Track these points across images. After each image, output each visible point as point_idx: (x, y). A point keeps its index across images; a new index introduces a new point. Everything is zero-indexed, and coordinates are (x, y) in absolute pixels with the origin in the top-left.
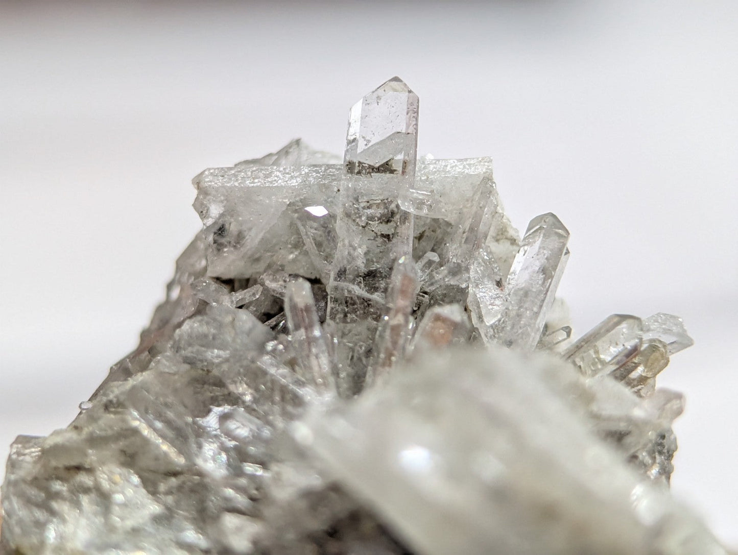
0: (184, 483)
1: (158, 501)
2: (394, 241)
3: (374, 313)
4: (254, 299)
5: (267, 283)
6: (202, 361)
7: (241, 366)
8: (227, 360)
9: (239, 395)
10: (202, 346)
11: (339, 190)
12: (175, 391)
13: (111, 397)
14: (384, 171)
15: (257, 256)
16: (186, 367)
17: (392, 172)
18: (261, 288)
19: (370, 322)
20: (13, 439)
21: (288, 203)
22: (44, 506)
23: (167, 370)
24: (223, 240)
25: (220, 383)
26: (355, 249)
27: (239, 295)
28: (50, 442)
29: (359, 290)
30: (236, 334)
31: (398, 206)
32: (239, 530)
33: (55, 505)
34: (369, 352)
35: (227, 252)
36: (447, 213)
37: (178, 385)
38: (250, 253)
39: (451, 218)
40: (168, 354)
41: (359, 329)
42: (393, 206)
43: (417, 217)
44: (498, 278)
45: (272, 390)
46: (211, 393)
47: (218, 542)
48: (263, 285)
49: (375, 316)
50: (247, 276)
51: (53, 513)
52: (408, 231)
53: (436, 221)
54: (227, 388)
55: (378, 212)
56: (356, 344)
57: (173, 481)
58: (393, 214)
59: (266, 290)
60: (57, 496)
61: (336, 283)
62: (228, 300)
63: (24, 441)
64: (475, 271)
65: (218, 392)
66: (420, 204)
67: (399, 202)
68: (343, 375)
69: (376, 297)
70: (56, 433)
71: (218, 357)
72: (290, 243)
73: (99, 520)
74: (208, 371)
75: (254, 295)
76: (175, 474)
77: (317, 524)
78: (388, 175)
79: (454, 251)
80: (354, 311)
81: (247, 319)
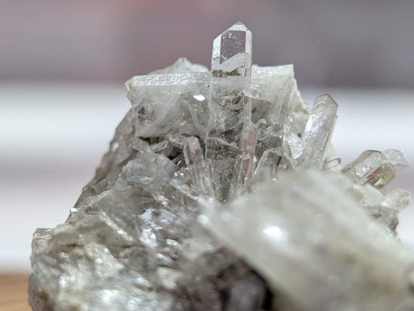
0: (134, 251)
1: (120, 261)
2: (241, 113)
3: (232, 154)
4: (164, 148)
5: (170, 139)
6: (137, 184)
7: (160, 186)
8: (152, 183)
9: (160, 202)
10: (138, 175)
11: (209, 86)
12: (125, 201)
13: (90, 205)
14: (235, 75)
15: (164, 124)
16: (129, 187)
17: (238, 75)
18: (167, 142)
19: (230, 159)
20: (34, 230)
21: (181, 94)
22: (57, 267)
23: (120, 189)
24: (144, 116)
25: (148, 195)
26: (219, 118)
27: (155, 146)
28: (57, 231)
29: (223, 141)
30: (158, 168)
31: (243, 94)
32: (167, 276)
33: (63, 266)
34: (231, 176)
35: (147, 123)
36: (268, 97)
37: (126, 197)
38: (159, 123)
39: (270, 100)
40: (120, 180)
41: (224, 163)
42: (240, 94)
43: (253, 100)
44: (298, 132)
45: (179, 198)
46: (144, 201)
47: (155, 284)
48: (168, 140)
49: (232, 155)
50: (157, 136)
51: (62, 271)
52: (248, 107)
53: (262, 101)
54: (153, 198)
55: (231, 98)
56: (223, 172)
57: (128, 251)
58: (240, 98)
59: (170, 144)
60: (63, 261)
61: (209, 138)
62: (150, 149)
63: (41, 231)
64: (286, 129)
65: (148, 200)
66: (254, 93)
67: (244, 92)
68: (217, 189)
69: (233, 145)
70: (59, 226)
71: (147, 181)
72: (182, 117)
73: (89, 273)
74: (142, 189)
75: (163, 146)
76: (128, 247)
77: (212, 272)
78: (236, 77)
79: (274, 118)
80: (221, 153)
81: (163, 159)
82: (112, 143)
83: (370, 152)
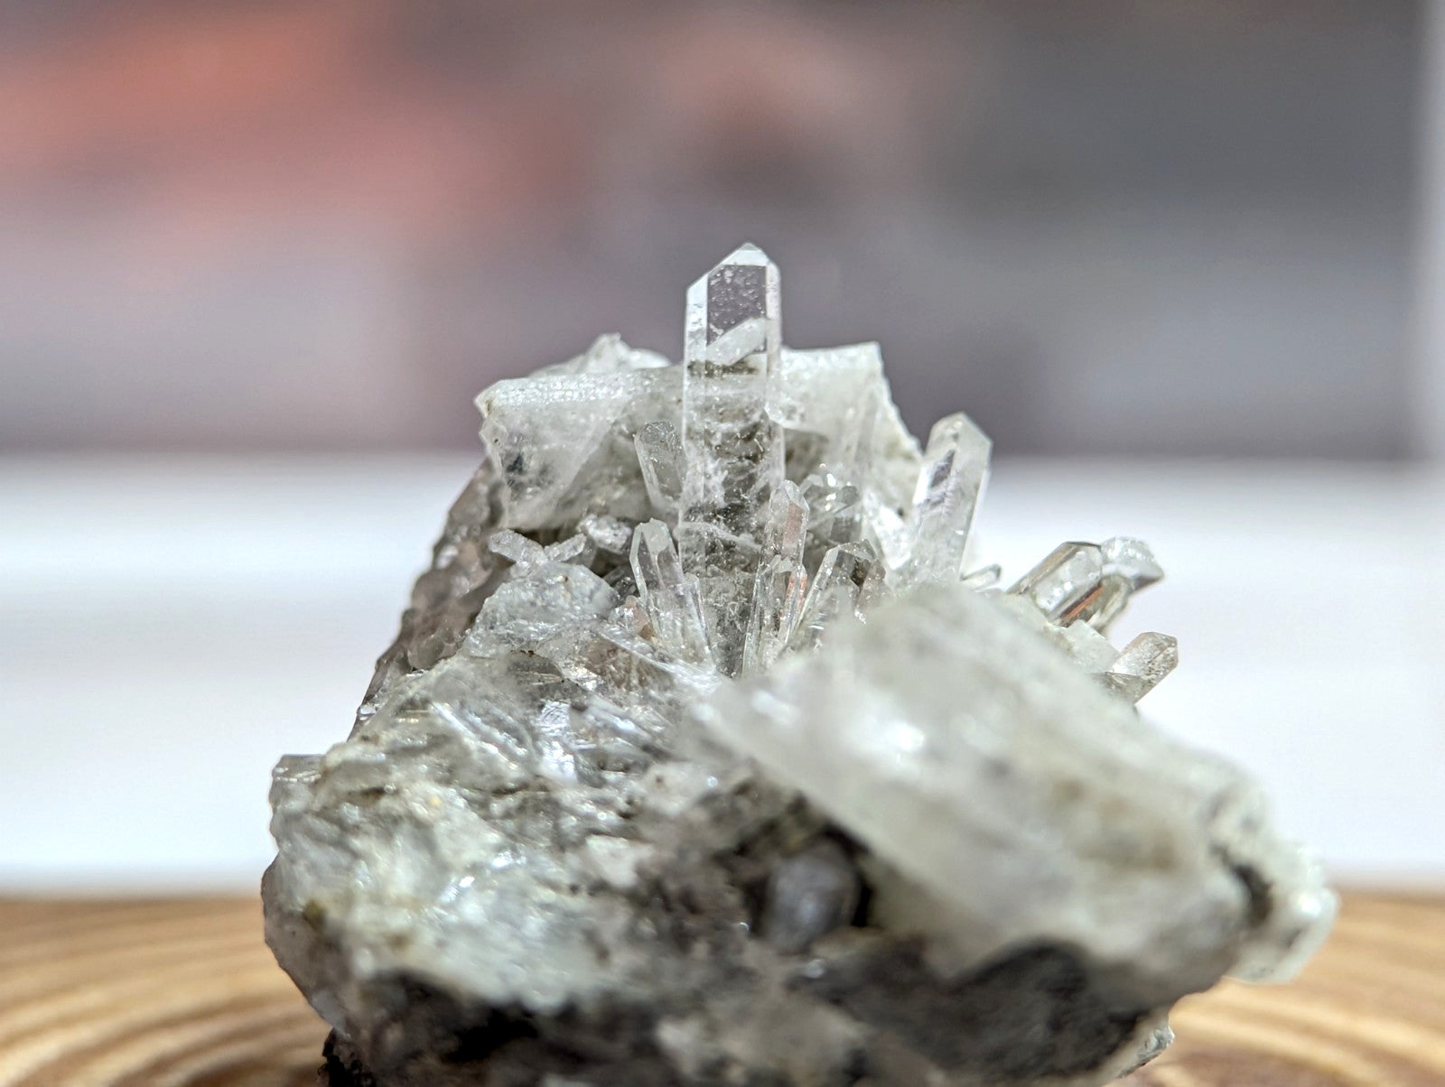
0: (525, 801)
1: (495, 826)
2: (762, 462)
3: (744, 562)
4: (576, 554)
5: (591, 531)
6: (521, 640)
7: (577, 643)
8: (556, 636)
9: (576, 682)
10: (524, 618)
11: (679, 400)
12: (494, 681)
13: (411, 693)
14: (741, 371)
15: (572, 497)
16: (502, 649)
17: (752, 371)
18: (585, 539)
19: (740, 575)
20: (275, 761)
21: (612, 422)
22: (339, 844)
23: (480, 654)
24: (523, 479)
25: (548, 668)
26: (710, 477)
27: (555, 550)
28: (336, 759)
29: (721, 532)
30: (573, 598)
31: (764, 416)
32: (614, 855)
33: (357, 843)
34: (744, 614)
35: (530, 494)
36: (818, 422)
37: (496, 673)
38: (560, 494)
39: (824, 430)
40: (481, 631)
41: (726, 584)
42: (756, 416)
43: (787, 431)
44: (899, 506)
45: (628, 671)
46: (539, 681)
47: (584, 875)
48: (585, 533)
49: (743, 566)
50: (554, 525)
51: (355, 855)
52: (777, 451)
53: (808, 434)
54: (559, 674)
55: (737, 426)
56: (726, 604)
57: (511, 801)
58: (756, 426)
59: (590, 542)
60: (354, 830)
61: (687, 525)
62: (544, 556)
63: (292, 763)
64: (869, 499)
65: (550, 679)
66: (790, 413)
67: (767, 410)
68: (717, 645)
69: (744, 539)
70: (333, 749)
71: (543, 632)
72: (617, 477)
73: (422, 857)
74: (531, 653)
75: (575, 548)
76: (510, 791)
77: (722, 840)
78: (745, 376)
79: (838, 473)
80: (717, 561)
81: (585, 578)
82: (438, 548)
83: (1074, 547)
